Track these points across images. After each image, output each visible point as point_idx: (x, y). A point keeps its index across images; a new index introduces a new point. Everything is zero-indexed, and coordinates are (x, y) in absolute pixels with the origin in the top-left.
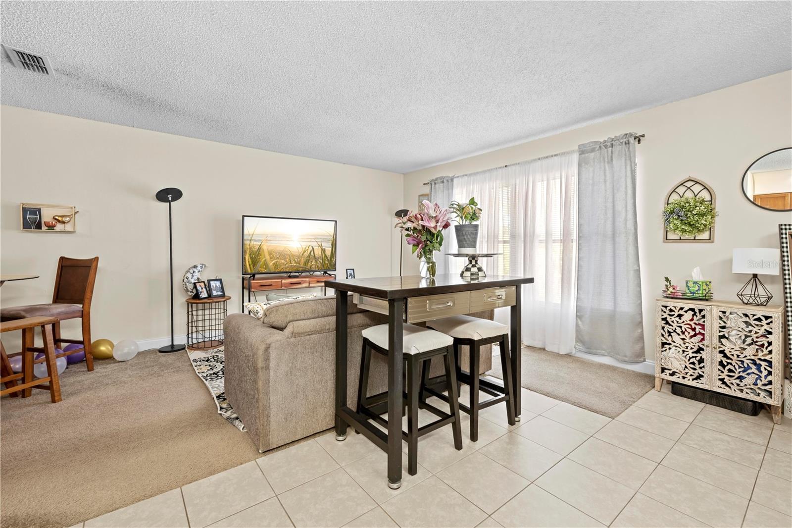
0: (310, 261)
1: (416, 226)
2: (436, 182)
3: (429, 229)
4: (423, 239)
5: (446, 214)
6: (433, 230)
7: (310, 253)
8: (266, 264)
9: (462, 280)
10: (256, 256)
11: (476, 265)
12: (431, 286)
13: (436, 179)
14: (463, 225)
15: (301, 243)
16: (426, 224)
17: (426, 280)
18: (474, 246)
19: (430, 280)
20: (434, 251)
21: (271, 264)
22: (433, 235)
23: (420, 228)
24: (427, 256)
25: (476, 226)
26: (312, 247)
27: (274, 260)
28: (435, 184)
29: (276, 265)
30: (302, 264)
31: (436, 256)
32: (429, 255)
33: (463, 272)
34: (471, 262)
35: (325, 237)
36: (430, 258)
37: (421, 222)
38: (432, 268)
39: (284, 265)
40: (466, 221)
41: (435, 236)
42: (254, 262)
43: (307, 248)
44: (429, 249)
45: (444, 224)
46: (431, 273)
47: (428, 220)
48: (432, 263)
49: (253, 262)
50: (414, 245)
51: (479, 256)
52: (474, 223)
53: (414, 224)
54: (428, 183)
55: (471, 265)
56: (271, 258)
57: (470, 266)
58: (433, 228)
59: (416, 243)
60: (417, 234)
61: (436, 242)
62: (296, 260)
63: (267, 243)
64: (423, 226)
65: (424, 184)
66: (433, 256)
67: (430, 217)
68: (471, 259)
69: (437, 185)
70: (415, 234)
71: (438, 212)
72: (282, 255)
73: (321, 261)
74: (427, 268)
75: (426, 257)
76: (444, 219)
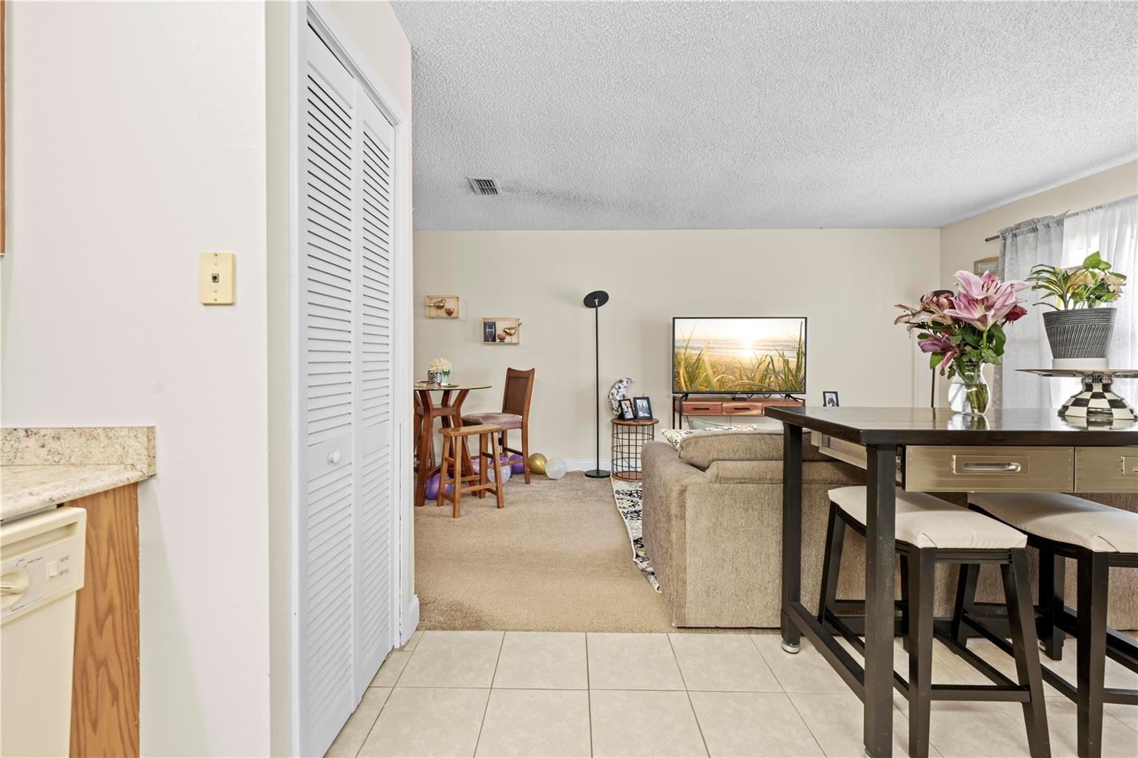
0: (768, 377)
1: (939, 319)
2: (1018, 231)
3: (969, 324)
4: (955, 341)
5: (1011, 292)
6: (979, 326)
7: (768, 366)
8: (707, 380)
9: (1064, 422)
10: (694, 369)
11: (1106, 394)
12: (974, 429)
13: (1018, 227)
14: (1066, 312)
15: (756, 352)
16: (963, 314)
17: (963, 418)
18: (1101, 354)
19: (973, 418)
20: (983, 366)
21: (715, 380)
22: (980, 333)
23: (949, 322)
24: (966, 373)
25: (1108, 313)
26: (771, 357)
27: (718, 375)
28: (1015, 236)
29: (721, 382)
30: (758, 381)
31: (986, 373)
32: (969, 371)
33: (1065, 408)
34: (1089, 387)
35: (788, 344)
36: (972, 377)
37: (947, 312)
38: (977, 396)
39: (732, 382)
40: (1076, 303)
41: (985, 335)
42: (692, 378)
43: (764, 359)
44: (970, 361)
45: (1006, 311)
46: (976, 405)
47: (966, 307)
48: (976, 386)
49: (689, 378)
50: (934, 354)
51: (1115, 374)
52: (1102, 305)
53: (934, 316)
54: (998, 237)
55: (1090, 394)
56: (714, 373)
57: (1087, 395)
58: (978, 320)
59: (938, 349)
60: (940, 333)
61: (989, 348)
62: (749, 375)
63: (709, 351)
64: (956, 320)
65: (987, 240)
66: (981, 374)
67: (972, 302)
68: (1089, 381)
69: (1020, 239)
70: (938, 334)
71: (992, 290)
72: (730, 368)
73: (783, 377)
74: (965, 396)
75: (962, 374)
76: (1006, 304)
